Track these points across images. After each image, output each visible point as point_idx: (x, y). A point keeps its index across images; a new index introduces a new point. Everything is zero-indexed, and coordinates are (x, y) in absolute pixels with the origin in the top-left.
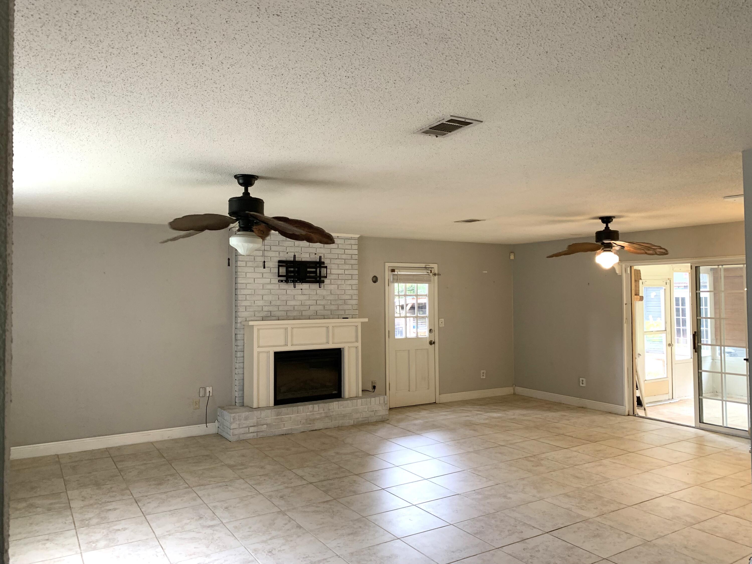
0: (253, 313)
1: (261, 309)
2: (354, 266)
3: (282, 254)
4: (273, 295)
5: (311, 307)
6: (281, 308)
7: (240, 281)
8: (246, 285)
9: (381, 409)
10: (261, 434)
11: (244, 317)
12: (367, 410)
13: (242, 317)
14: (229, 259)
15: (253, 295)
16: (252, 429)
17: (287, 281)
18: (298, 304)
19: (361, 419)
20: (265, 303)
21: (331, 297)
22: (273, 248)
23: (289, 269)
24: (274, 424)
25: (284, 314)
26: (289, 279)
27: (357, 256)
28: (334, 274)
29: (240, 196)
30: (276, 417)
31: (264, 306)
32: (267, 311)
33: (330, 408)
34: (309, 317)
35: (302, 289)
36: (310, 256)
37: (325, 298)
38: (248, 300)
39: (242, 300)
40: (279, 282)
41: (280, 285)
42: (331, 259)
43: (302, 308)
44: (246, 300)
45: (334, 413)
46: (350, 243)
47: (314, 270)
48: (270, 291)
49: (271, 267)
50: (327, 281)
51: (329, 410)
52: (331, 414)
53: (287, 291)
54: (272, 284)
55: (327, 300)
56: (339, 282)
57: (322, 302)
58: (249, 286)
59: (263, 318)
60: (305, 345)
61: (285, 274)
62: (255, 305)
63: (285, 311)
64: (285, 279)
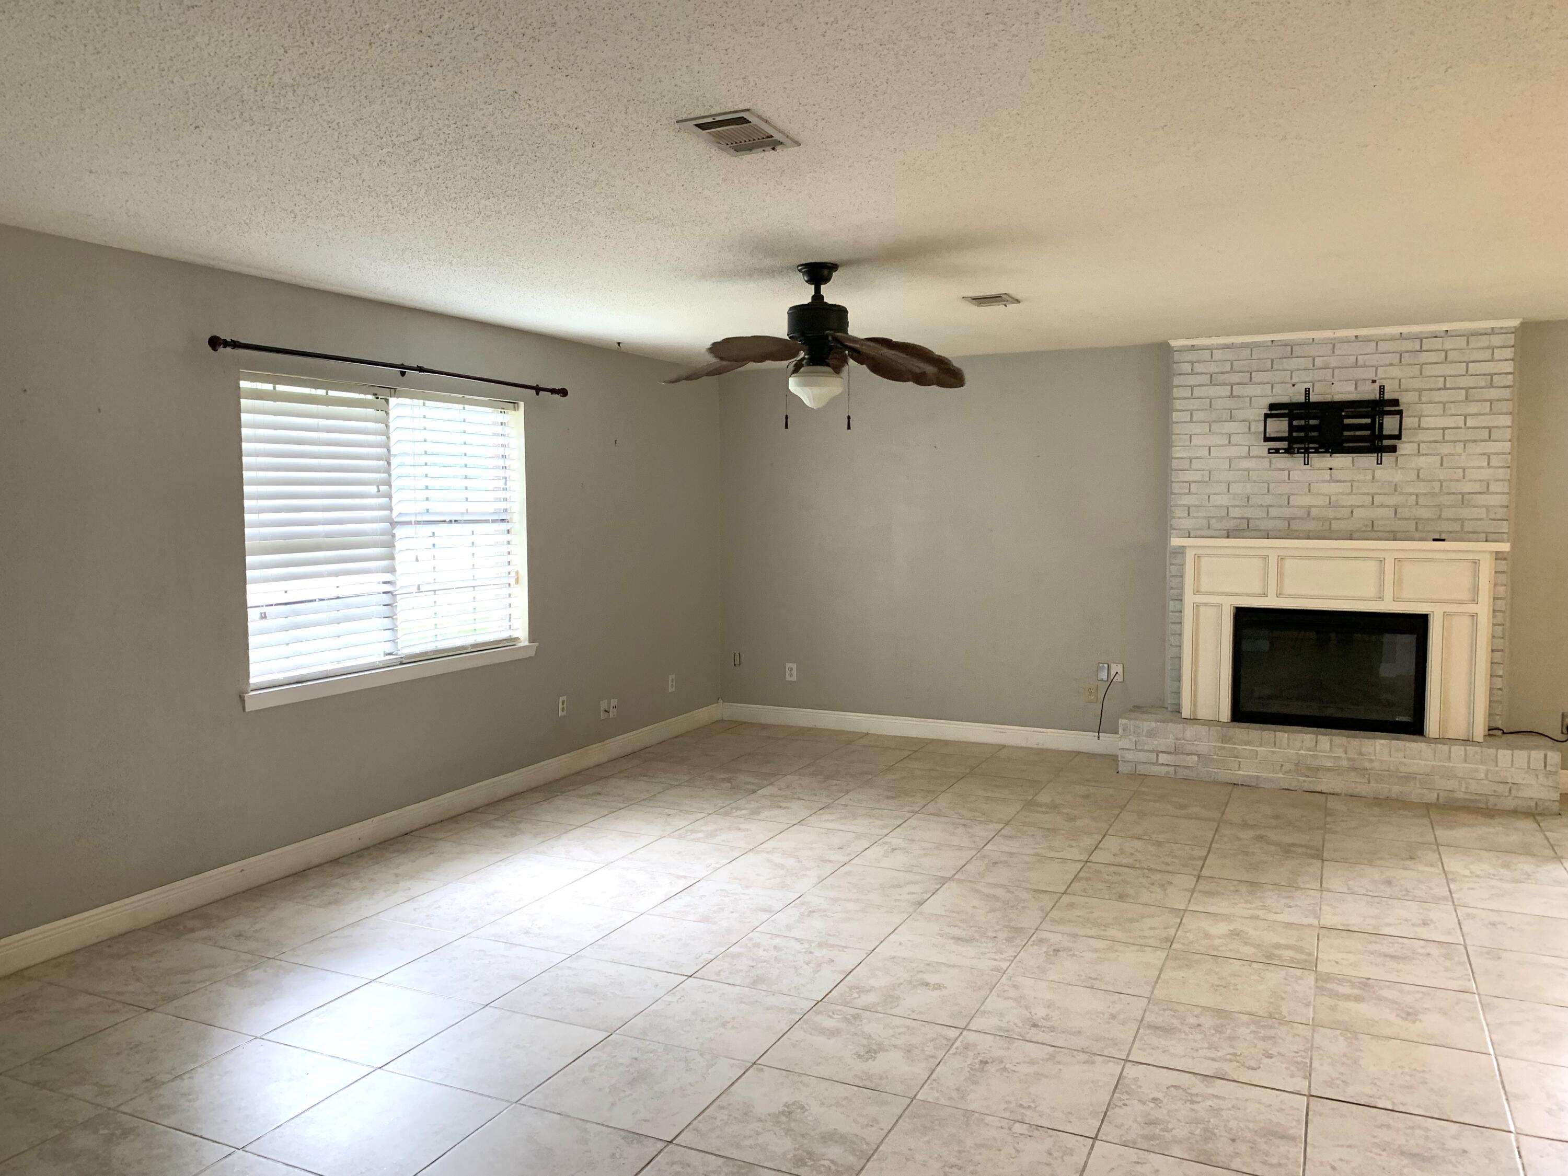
0: (1205, 522)
1: (1224, 514)
2: (1497, 406)
3: (1278, 389)
4: (1255, 482)
5: (1356, 511)
6: (1273, 512)
7: (1177, 452)
8: (1191, 462)
9: (1533, 782)
10: (1182, 773)
11: (1184, 529)
12: (1482, 776)
13: (1180, 529)
14: (849, 417)
15: (1207, 482)
16: (1163, 758)
17: (1289, 451)
18: (1320, 503)
19: (1461, 795)
20: (1234, 499)
21: (1421, 488)
22: (1257, 377)
23: (1295, 423)
24: (1215, 757)
25: (1282, 525)
26: (1295, 446)
27: (1510, 377)
28: (1427, 429)
29: (806, 302)
30: (1220, 745)
31: (1232, 506)
32: (1239, 518)
33: (1364, 750)
34: (1351, 535)
35: (1331, 469)
36: (1356, 388)
37: (1399, 489)
38: (1196, 494)
39: (1180, 494)
40: (1269, 453)
41: (1274, 461)
42: (1420, 391)
43: (1331, 513)
44: (1189, 493)
45: (1376, 765)
46: (1486, 344)
47: (1368, 421)
48: (1246, 473)
49: (1252, 418)
50: (1404, 447)
51: (1361, 754)
52: (1367, 765)
53: (1291, 473)
54: (1253, 457)
55: (1407, 494)
56: (1446, 449)
57: (1393, 500)
58: (1196, 464)
59: (1228, 533)
60: (1312, 597)
61: (1286, 435)
62: (1211, 503)
63: (1285, 519)
64: (1286, 447)
